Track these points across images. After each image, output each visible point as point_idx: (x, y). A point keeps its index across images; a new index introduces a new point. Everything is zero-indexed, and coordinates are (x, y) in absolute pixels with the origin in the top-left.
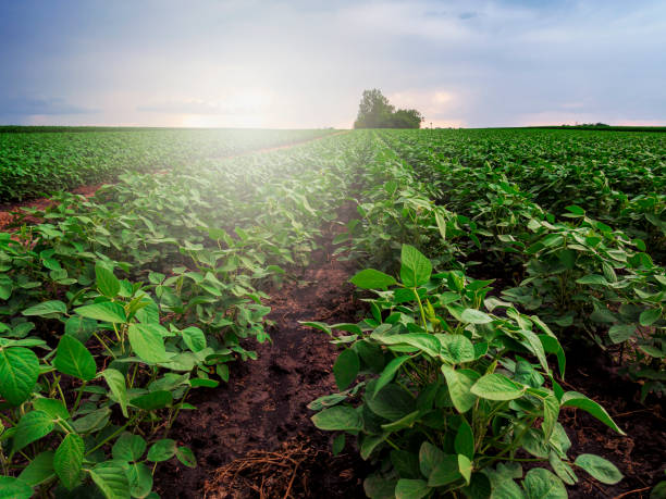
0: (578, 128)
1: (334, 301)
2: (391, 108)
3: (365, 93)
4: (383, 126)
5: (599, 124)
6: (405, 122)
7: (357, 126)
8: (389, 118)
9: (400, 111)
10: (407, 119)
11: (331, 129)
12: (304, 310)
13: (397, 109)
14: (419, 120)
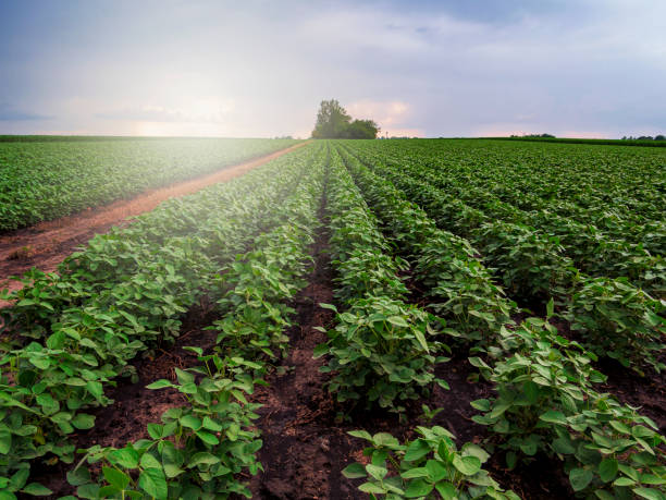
0: (526, 139)
1: (314, 398)
2: (349, 118)
3: (323, 103)
4: (340, 136)
5: (545, 136)
6: (361, 133)
7: (315, 136)
8: (346, 128)
9: (357, 121)
10: (364, 129)
11: (289, 138)
12: (285, 408)
13: (354, 119)
14: (376, 131)
